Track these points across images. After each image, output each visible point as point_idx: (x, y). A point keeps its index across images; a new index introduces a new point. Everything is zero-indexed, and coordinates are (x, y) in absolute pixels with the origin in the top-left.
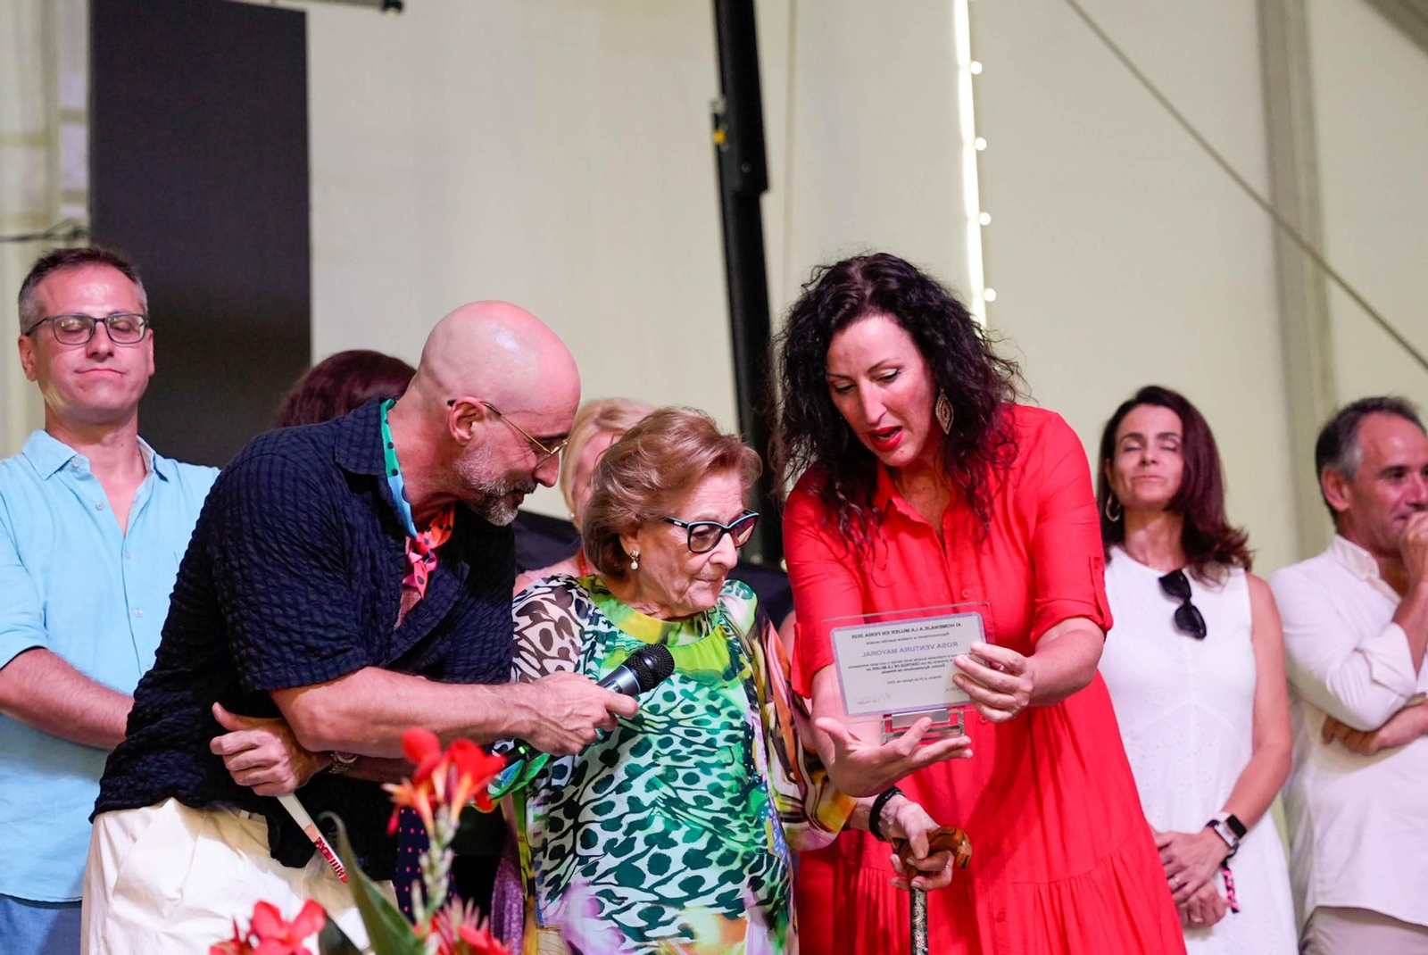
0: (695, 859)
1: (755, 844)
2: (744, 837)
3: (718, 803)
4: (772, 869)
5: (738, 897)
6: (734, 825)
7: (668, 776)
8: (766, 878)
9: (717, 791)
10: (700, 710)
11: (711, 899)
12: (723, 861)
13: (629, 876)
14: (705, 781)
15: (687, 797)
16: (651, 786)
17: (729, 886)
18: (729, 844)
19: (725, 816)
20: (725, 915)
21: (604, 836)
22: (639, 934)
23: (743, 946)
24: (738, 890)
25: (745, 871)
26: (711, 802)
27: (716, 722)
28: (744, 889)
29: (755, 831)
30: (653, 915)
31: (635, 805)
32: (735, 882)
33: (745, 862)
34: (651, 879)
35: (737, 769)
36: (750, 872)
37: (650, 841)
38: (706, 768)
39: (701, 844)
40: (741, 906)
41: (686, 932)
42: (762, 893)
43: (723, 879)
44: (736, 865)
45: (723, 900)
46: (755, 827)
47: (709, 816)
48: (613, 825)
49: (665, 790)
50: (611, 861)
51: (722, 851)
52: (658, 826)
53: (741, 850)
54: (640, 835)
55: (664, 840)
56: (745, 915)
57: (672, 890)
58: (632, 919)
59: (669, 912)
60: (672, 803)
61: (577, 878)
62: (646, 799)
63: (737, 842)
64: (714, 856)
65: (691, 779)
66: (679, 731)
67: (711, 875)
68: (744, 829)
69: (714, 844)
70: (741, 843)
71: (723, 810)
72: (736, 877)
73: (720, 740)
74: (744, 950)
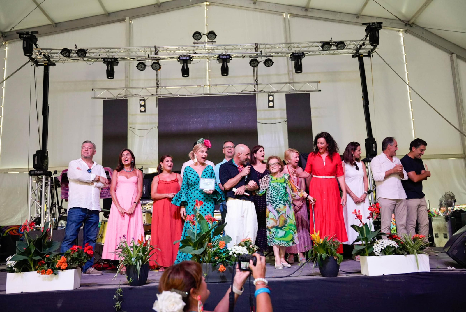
0: (280, 200)
1: (287, 199)
3: (282, 195)
6: (284, 197)
7: (277, 192)
8: (288, 202)
9: (282, 194)
10: (280, 186)
12: (283, 200)
13: (273, 203)
14: (281, 193)
15: (279, 194)
16: (275, 194)
17: (284, 203)
18: (284, 199)
21: (271, 199)
22: (274, 208)
27: (282, 187)
28: (286, 203)
30: (276, 206)
31: (274, 196)
34: (275, 203)
35: (284, 192)
37: (275, 199)
38: (281, 192)
39: (281, 199)
40: (285, 205)
41: (279, 207)
42: (288, 204)
43: (283, 202)
45: (283, 204)
48: (272, 198)
49: (277, 194)
50: (272, 201)
52: (276, 197)
54: (274, 198)
55: (277, 199)
56: (286, 206)
57: (278, 203)
58: (274, 207)
59: (278, 206)
60: (277, 195)
61: (269, 203)
62: (275, 195)
63: (285, 199)
64: (282, 200)
65: (280, 193)
66: (278, 188)
67: (282, 202)
69: (282, 199)
72: (285, 202)
73: (282, 189)
74: (286, 209)
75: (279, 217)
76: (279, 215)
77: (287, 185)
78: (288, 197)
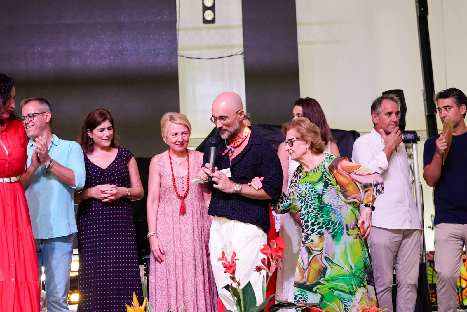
0: (313, 225)
1: (326, 220)
2: (323, 219)
3: (315, 212)
4: (333, 225)
5: (321, 232)
6: (319, 216)
8: (332, 227)
11: (316, 233)
12: (318, 224)
14: (312, 207)
19: (317, 214)
20: (319, 236)
23: (324, 243)
24: (321, 231)
25: (324, 226)
26: (314, 212)
28: (323, 230)
29: (326, 217)
32: (320, 229)
33: (323, 224)
34: (306, 230)
35: (317, 204)
36: (325, 226)
37: (305, 222)
38: (312, 204)
39: (313, 221)
40: (323, 234)
41: (313, 241)
42: (330, 231)
43: (318, 229)
44: (321, 225)
45: (319, 233)
46: (326, 216)
47: (314, 214)
51: (317, 222)
52: (306, 218)
53: (322, 222)
55: (307, 221)
56: (325, 236)
57: (309, 232)
59: (309, 237)
60: (307, 213)
63: (320, 220)
64: (316, 223)
67: (316, 228)
68: (322, 217)
69: (316, 221)
70: (322, 220)
71: (316, 213)
72: (321, 228)
73: (313, 197)
74: (324, 244)
75: (309, 263)
76: (311, 257)
77: (326, 185)
78: (332, 214)
